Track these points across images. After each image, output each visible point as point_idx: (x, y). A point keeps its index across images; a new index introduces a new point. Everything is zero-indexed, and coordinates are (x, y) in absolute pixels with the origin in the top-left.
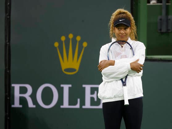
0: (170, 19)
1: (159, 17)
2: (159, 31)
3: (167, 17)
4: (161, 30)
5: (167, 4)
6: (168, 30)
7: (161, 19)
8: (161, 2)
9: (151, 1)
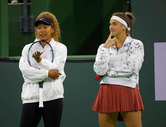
0: (31, 19)
1: (21, 17)
2: (21, 32)
3: (29, 17)
4: (23, 30)
5: (28, 4)
6: (30, 30)
7: (22, 19)
8: (22, 2)
9: (12, 1)
